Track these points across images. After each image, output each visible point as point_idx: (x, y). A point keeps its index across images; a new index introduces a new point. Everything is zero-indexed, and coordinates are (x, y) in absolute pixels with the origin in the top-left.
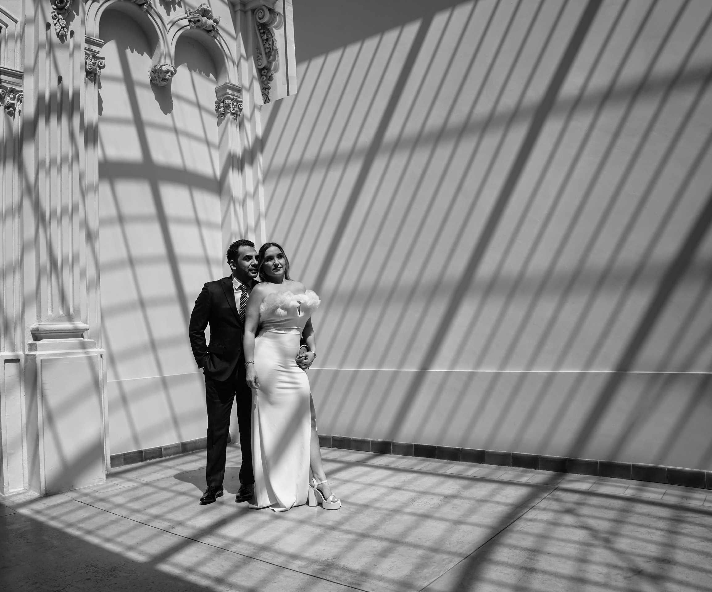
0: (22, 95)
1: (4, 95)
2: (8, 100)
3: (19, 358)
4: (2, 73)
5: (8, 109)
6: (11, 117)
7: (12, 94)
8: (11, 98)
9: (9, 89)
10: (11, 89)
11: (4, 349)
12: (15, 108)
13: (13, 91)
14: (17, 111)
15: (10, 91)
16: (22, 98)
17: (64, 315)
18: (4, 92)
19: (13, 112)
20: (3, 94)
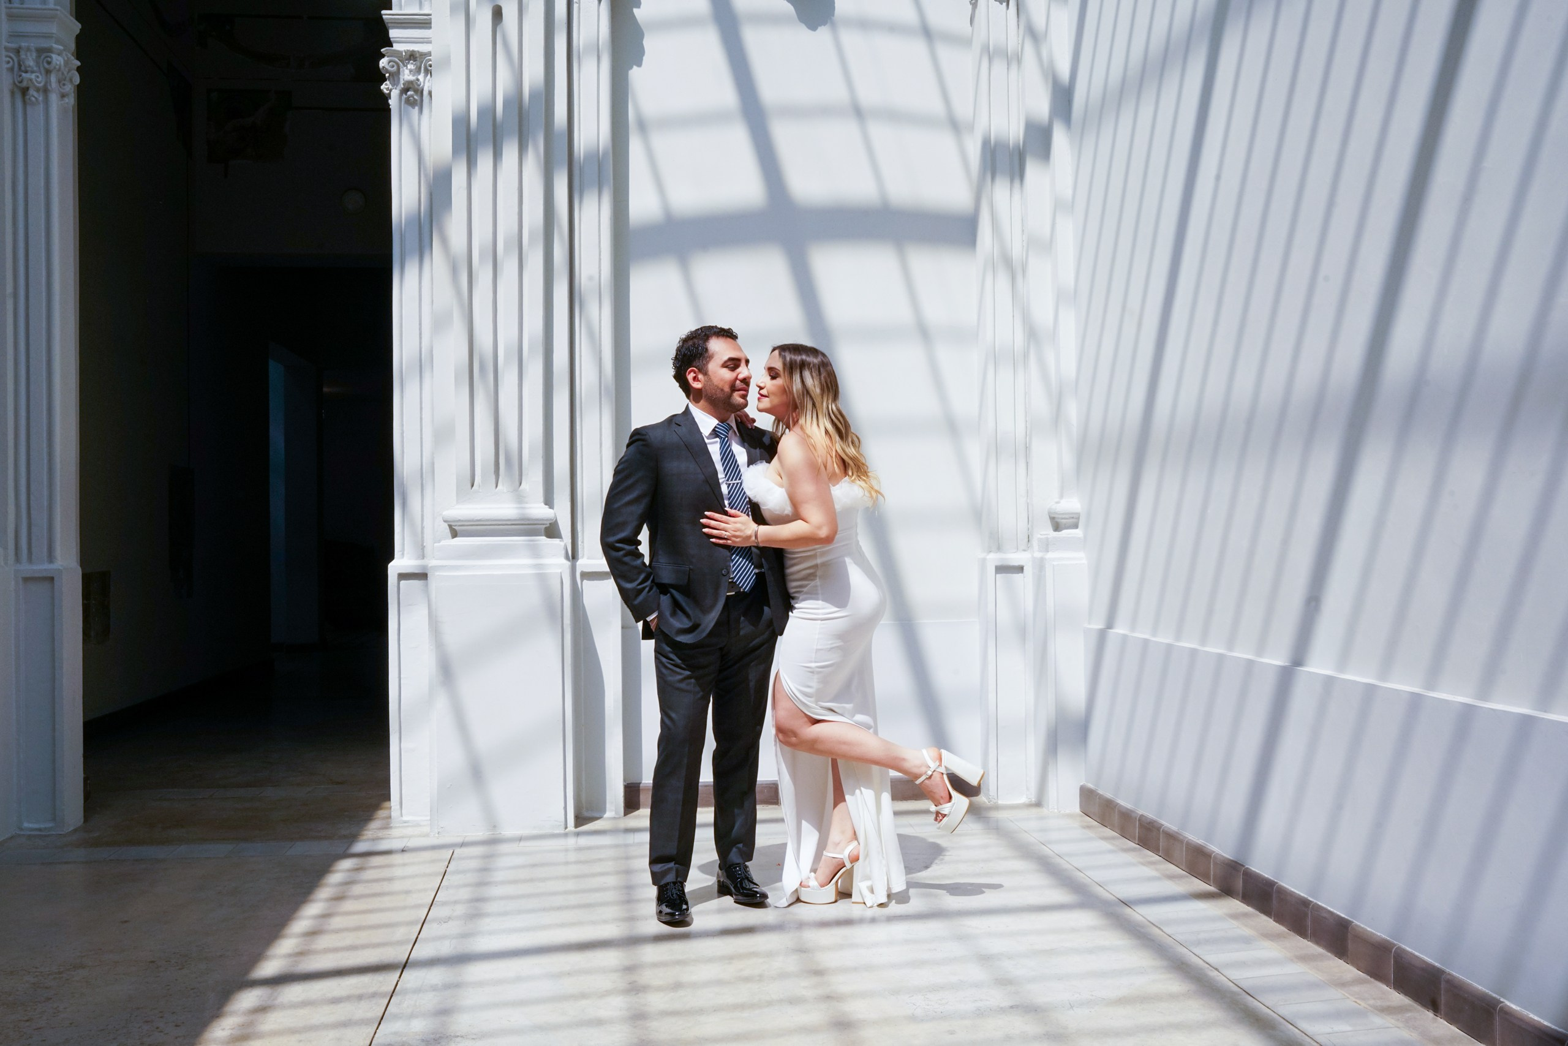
0: (430, 60)
1: (395, 68)
2: (406, 75)
3: (426, 572)
4: (393, 25)
5: (406, 94)
6: (414, 108)
7: (411, 61)
8: (411, 71)
9: (404, 54)
10: (409, 53)
11: (401, 553)
12: (420, 90)
13: (412, 56)
14: (425, 93)
15: (408, 56)
16: (431, 66)
17: (505, 491)
18: (394, 62)
19: (415, 97)
20: (393, 67)
